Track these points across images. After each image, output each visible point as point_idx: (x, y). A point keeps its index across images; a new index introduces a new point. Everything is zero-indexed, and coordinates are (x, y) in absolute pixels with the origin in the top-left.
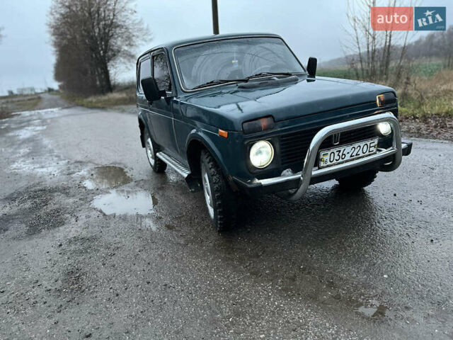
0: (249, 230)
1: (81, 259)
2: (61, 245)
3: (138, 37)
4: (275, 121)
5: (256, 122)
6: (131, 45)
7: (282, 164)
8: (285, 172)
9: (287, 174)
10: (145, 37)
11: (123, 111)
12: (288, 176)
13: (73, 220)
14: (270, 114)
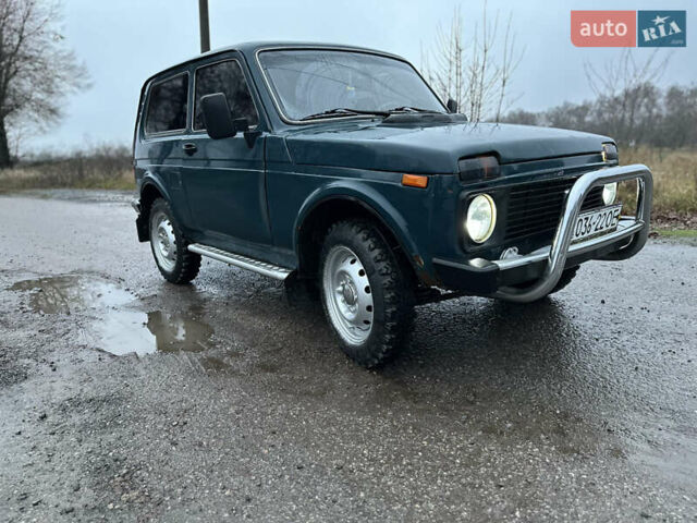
0: (421, 362)
1: (111, 438)
2: (44, 417)
3: (64, 79)
4: (500, 164)
5: (476, 160)
6: (50, 92)
7: (506, 238)
8: (506, 253)
9: (509, 256)
10: (78, 80)
11: (44, 197)
12: (512, 259)
13: (45, 368)
14: (496, 149)
